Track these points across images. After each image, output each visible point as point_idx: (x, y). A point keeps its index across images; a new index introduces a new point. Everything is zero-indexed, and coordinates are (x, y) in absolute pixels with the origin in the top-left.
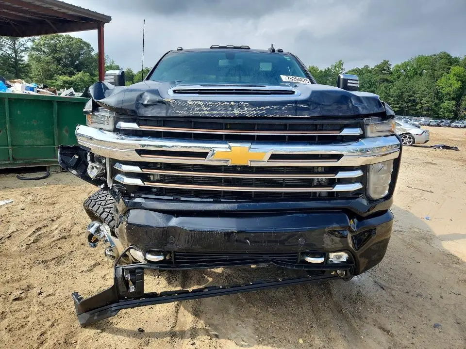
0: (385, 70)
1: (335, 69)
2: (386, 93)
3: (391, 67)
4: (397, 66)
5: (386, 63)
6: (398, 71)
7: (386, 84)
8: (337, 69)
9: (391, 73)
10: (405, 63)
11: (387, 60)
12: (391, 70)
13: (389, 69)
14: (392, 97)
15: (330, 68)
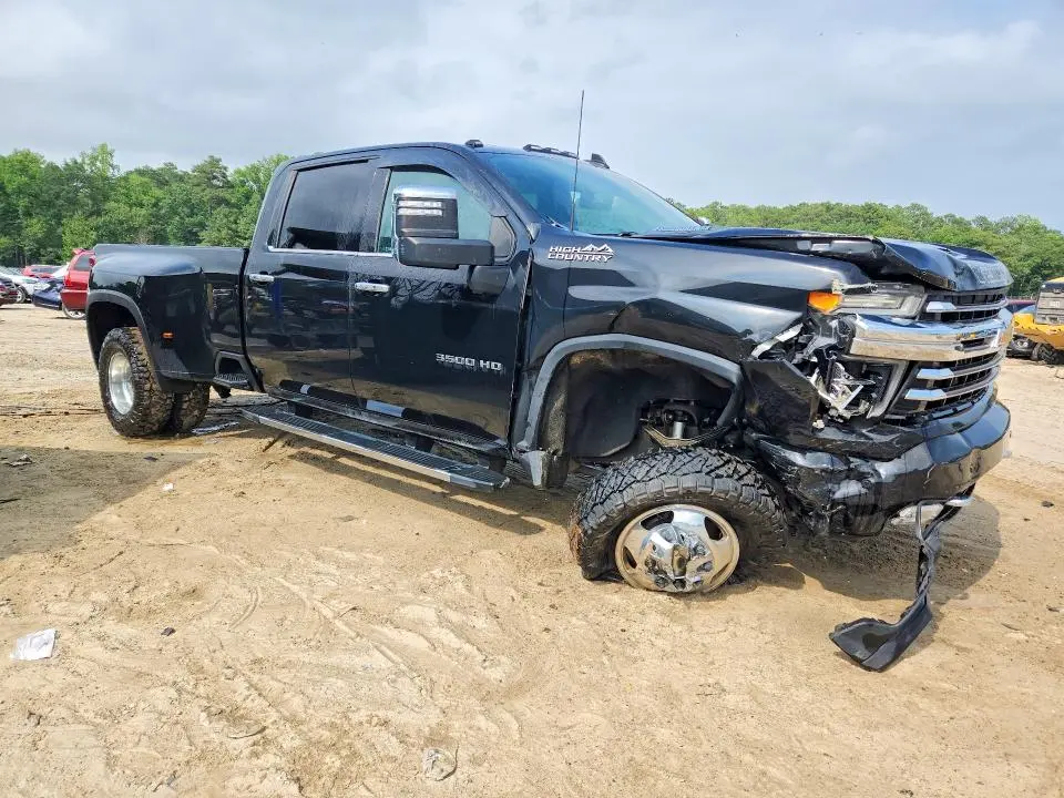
0: (215, 177)
1: (93, 164)
2: (230, 229)
3: (228, 174)
4: (238, 172)
5: (214, 162)
6: (243, 183)
7: (224, 209)
8: (98, 164)
9: (229, 185)
10: (253, 167)
11: (217, 156)
12: (229, 179)
13: (224, 176)
14: (245, 239)
15: (79, 160)
